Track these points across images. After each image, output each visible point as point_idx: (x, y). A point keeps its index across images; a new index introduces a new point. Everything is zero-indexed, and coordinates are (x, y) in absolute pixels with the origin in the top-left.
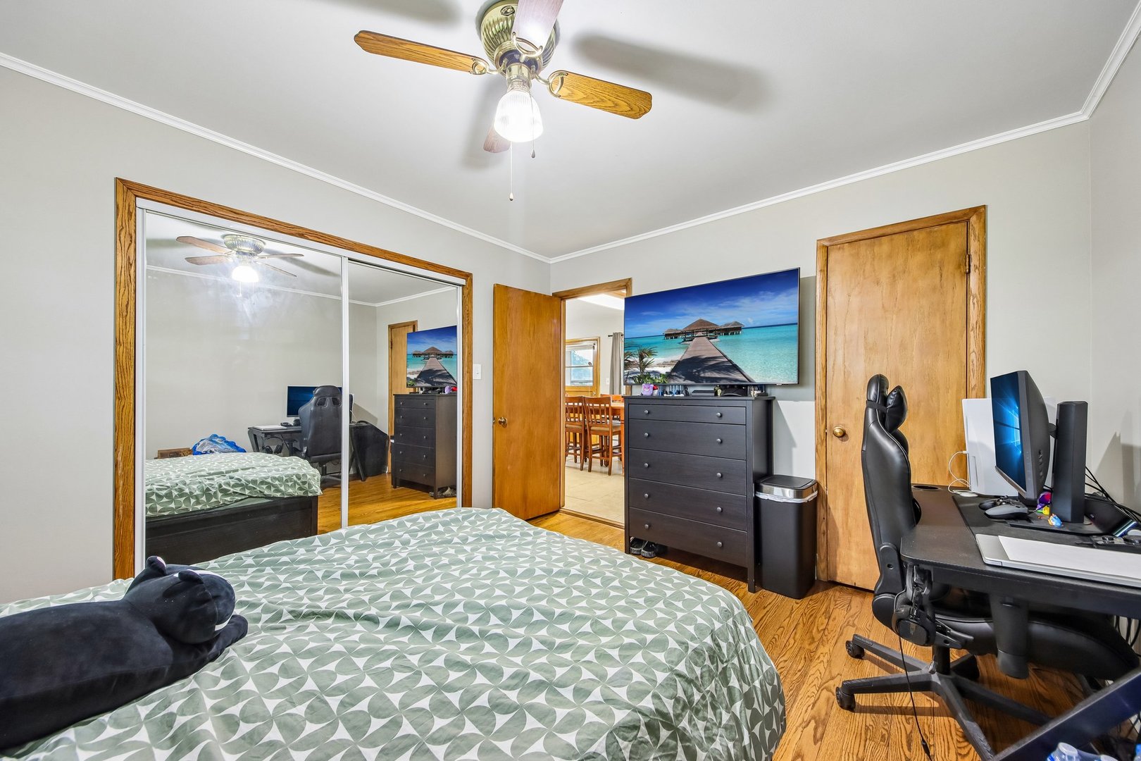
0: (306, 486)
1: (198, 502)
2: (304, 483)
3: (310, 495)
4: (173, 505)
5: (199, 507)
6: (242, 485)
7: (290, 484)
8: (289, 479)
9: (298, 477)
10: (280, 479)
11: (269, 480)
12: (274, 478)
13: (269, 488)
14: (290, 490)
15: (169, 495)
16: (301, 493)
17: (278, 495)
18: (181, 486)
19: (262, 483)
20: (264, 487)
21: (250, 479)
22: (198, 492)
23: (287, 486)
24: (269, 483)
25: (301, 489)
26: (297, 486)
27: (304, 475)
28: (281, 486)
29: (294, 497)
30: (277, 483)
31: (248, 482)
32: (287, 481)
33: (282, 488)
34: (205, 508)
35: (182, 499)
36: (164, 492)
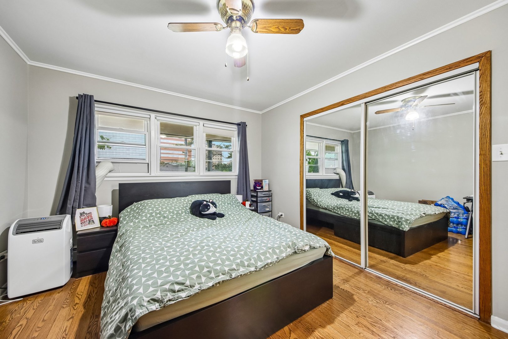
0: (400, 223)
1: (355, 216)
2: (399, 222)
3: (401, 229)
4: (348, 214)
5: (355, 217)
6: (372, 213)
7: (392, 220)
8: (393, 217)
9: (398, 218)
10: (388, 216)
11: (383, 215)
12: (386, 215)
13: (382, 218)
14: (391, 223)
15: (348, 210)
16: (397, 226)
17: (386, 223)
18: (353, 208)
19: (381, 215)
20: (381, 217)
21: (376, 212)
22: (356, 212)
23: (390, 220)
24: (383, 216)
25: (397, 224)
26: (396, 222)
27: (401, 218)
28: (388, 219)
29: (393, 227)
30: (386, 217)
31: (375, 213)
32: (391, 218)
33: (388, 221)
34: (357, 218)
35: (351, 213)
36: (347, 208)
